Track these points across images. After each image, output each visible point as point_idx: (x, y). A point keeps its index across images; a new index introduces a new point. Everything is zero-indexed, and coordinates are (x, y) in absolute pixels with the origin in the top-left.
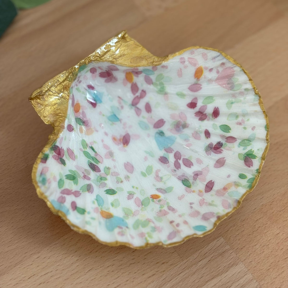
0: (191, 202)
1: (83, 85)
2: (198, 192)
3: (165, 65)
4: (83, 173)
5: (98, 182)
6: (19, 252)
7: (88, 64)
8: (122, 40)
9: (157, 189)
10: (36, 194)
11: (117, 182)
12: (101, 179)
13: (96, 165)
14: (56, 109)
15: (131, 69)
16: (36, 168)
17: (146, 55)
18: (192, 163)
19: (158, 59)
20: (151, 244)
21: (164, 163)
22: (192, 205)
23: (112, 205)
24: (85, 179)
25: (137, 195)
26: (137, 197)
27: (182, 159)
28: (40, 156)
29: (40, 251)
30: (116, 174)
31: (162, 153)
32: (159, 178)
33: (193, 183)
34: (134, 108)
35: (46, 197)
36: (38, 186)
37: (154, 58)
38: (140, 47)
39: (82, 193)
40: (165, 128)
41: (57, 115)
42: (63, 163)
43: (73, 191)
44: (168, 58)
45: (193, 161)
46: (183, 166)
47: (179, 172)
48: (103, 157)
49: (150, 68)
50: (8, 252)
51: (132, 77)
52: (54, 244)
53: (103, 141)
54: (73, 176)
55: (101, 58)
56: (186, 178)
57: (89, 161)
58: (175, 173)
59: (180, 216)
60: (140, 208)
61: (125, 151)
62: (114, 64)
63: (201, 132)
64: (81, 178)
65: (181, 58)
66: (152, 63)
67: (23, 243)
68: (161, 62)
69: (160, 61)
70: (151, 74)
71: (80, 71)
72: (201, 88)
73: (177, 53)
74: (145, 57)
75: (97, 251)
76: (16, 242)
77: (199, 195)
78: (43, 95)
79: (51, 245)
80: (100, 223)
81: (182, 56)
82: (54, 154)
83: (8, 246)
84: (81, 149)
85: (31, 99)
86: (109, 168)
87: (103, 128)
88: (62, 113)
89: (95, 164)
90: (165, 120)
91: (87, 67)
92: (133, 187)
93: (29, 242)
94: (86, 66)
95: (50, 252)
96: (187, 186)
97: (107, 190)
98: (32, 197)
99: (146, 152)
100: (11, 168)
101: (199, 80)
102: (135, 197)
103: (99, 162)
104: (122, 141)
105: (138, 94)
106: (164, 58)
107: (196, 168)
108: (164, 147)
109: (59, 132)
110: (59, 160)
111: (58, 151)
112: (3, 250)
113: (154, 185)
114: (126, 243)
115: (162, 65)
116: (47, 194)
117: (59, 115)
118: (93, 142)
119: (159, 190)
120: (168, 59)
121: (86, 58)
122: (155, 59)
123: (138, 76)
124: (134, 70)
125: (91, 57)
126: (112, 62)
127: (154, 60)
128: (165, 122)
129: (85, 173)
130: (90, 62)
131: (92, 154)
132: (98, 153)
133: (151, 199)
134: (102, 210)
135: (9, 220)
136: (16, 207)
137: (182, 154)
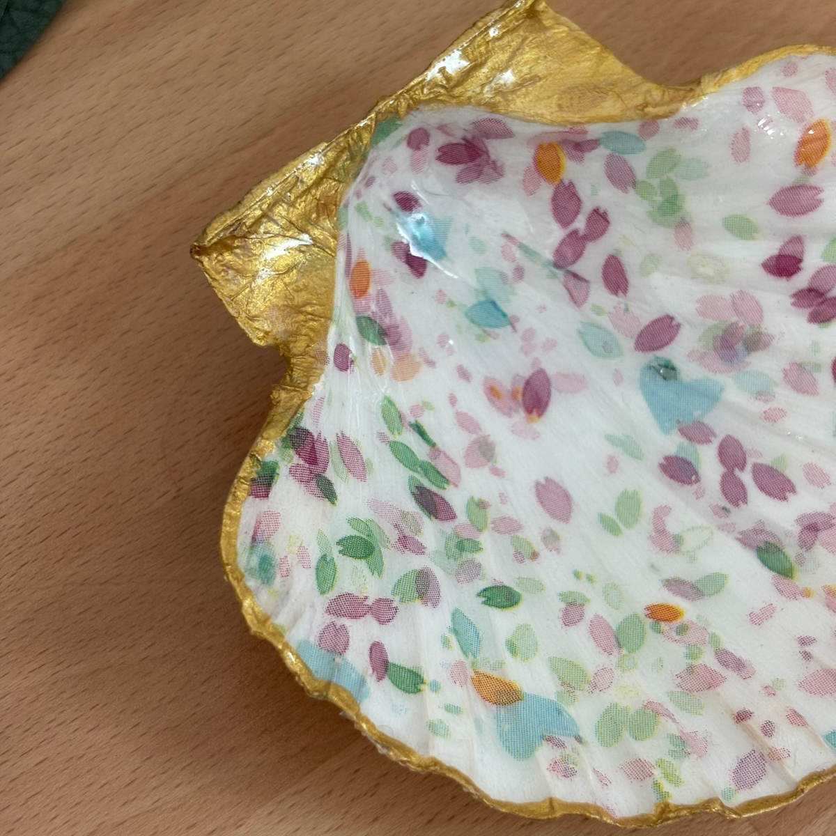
0: (804, 635)
1: (380, 195)
2: (823, 594)
3: (690, 116)
4: (396, 526)
5: (452, 560)
6: (166, 826)
7: (405, 115)
8: (528, 22)
9: (668, 580)
10: (243, 620)
11: (519, 557)
12: (461, 546)
13: (435, 494)
14: (293, 289)
15: (560, 132)
16: (235, 520)
17: (615, 77)
18: (789, 481)
19: (663, 95)
20: (679, 808)
21: (683, 482)
22: (808, 649)
23: (512, 648)
24: (407, 552)
25: (595, 607)
26: (597, 616)
27: (749, 467)
28: (247, 469)
29: (242, 819)
30: (508, 527)
31: (672, 444)
32: (667, 541)
33: (801, 560)
34: (560, 273)
35: (279, 634)
36: (247, 590)
37: (649, 91)
38: (592, 48)
39: (401, 607)
40: (679, 351)
41: (298, 310)
42: (328, 493)
43: (370, 602)
44: (702, 90)
45: (794, 474)
46: (754, 493)
47: (744, 517)
48: (460, 461)
49: (632, 127)
50: (122, 823)
51: (558, 159)
52: (291, 791)
53: (453, 400)
54: (366, 542)
55: (451, 93)
56: (771, 540)
57: (412, 478)
58: (728, 521)
59: (770, 691)
60: (614, 659)
61: (536, 436)
62: (499, 113)
63: (818, 367)
64: (390, 546)
65: (749, 91)
66: (643, 110)
67: (178, 789)
68: (673, 106)
69: (672, 100)
70: (633, 151)
71: (377, 143)
72: (820, 202)
73: (734, 72)
74: (612, 87)
75: (453, 817)
76: (154, 783)
77: (828, 606)
78: (245, 237)
79: (283, 795)
80: (478, 724)
81: (751, 83)
82: (296, 460)
83: (122, 802)
84: (382, 437)
85: (203, 251)
86: (482, 505)
87: (451, 351)
88: (315, 304)
89: (434, 489)
90: (679, 319)
91: (401, 125)
92: (577, 575)
93: (199, 785)
94: (398, 122)
95: (279, 822)
96: (779, 572)
97: (485, 590)
98: (201, 613)
99: (610, 439)
100: (120, 502)
101: (814, 173)
102: (590, 612)
103: (447, 481)
104: (520, 397)
105: (580, 224)
106: (685, 90)
107: (806, 502)
108: (678, 422)
109: (312, 378)
110: (314, 482)
111: (308, 448)
112: (106, 818)
113: (652, 566)
114: (585, 806)
115: (677, 117)
116: (281, 620)
117: (303, 309)
118: (421, 405)
119: (674, 585)
120: (699, 96)
121: (399, 93)
122: (651, 95)
123: (580, 159)
124: (571, 137)
125: (415, 89)
126: (491, 106)
127: (649, 99)
128: (679, 326)
129: (403, 525)
130: (412, 109)
131: (420, 450)
132: (439, 445)
133: (649, 622)
134: (476, 672)
135: (124, 702)
136: (146, 649)
137: (747, 446)
